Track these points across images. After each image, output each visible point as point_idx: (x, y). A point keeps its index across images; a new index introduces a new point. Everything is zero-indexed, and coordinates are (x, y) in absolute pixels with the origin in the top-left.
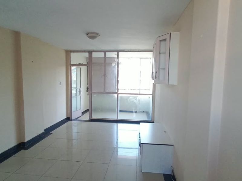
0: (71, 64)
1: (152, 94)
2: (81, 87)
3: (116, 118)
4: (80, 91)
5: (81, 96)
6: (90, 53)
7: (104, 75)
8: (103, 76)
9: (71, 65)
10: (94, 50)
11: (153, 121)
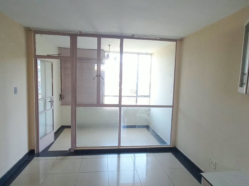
0: (37, 54)
1: (172, 105)
2: (53, 95)
3: (117, 145)
4: (52, 102)
5: (53, 109)
6: (74, 37)
7: (97, 76)
8: (96, 78)
9: (37, 57)
10: (80, 32)
11: (173, 146)
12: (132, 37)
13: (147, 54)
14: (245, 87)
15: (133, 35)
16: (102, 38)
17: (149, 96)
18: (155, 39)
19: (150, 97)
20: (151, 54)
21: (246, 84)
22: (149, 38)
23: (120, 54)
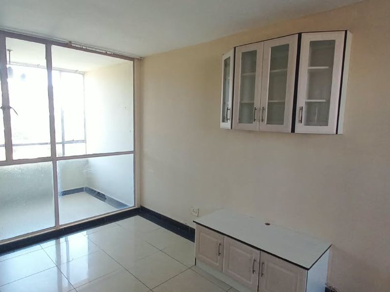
1: (132, 150)
3: (53, 225)
7: (3, 108)
11: (139, 207)
12: (68, 45)
13: (76, 72)
14: (229, 122)
15: (70, 42)
16: (7, 38)
17: (84, 141)
18: (106, 54)
19: (86, 143)
20: (83, 74)
21: (231, 119)
22: (97, 50)
23: (46, 70)
